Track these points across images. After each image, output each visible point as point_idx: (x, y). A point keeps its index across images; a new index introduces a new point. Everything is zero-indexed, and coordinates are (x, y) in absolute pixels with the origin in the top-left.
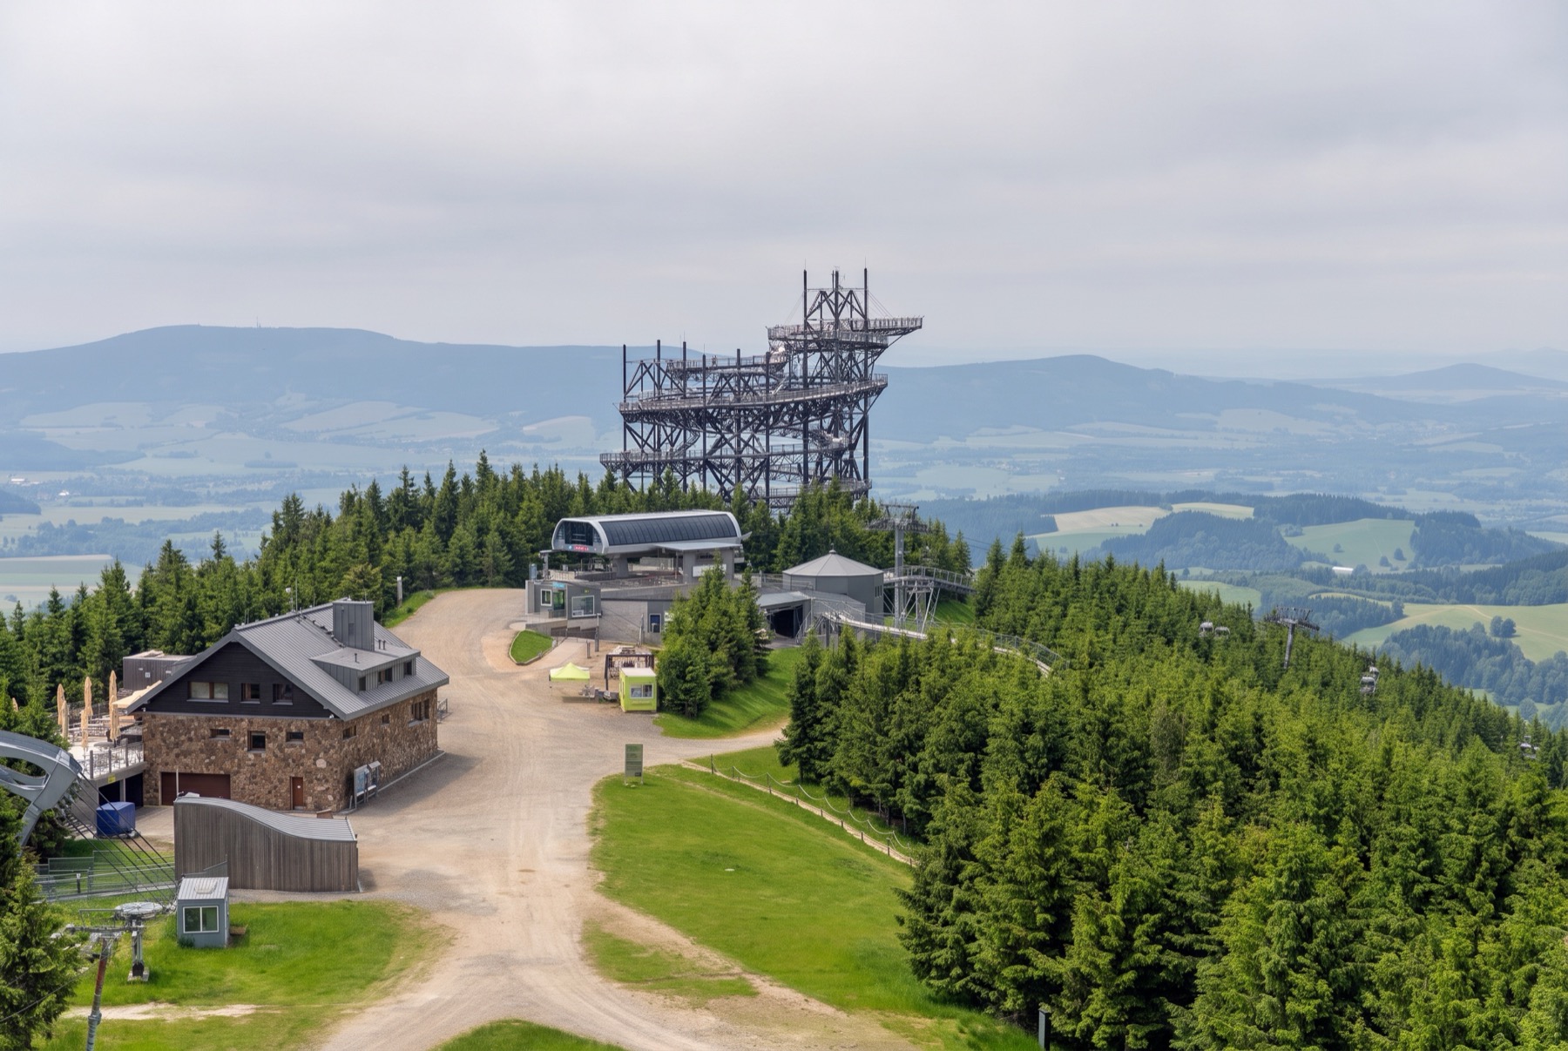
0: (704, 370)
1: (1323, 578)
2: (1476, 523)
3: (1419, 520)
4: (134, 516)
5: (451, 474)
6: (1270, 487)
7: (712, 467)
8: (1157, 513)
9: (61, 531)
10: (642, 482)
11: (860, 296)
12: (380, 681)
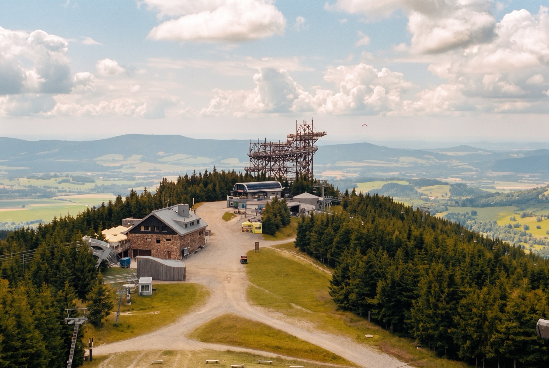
0: (271, 146)
1: (427, 200)
2: (467, 186)
3: (452, 185)
4: (120, 183)
5: (206, 172)
6: (413, 176)
7: (273, 170)
8: (384, 183)
9: (100, 187)
10: (254, 174)
11: (311, 126)
12: (191, 226)
